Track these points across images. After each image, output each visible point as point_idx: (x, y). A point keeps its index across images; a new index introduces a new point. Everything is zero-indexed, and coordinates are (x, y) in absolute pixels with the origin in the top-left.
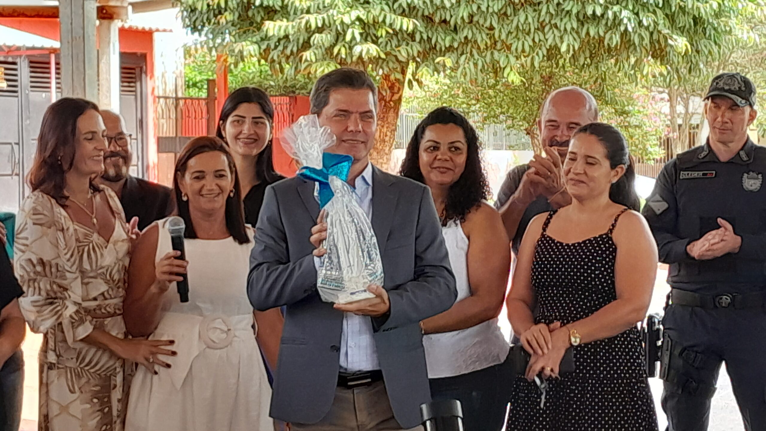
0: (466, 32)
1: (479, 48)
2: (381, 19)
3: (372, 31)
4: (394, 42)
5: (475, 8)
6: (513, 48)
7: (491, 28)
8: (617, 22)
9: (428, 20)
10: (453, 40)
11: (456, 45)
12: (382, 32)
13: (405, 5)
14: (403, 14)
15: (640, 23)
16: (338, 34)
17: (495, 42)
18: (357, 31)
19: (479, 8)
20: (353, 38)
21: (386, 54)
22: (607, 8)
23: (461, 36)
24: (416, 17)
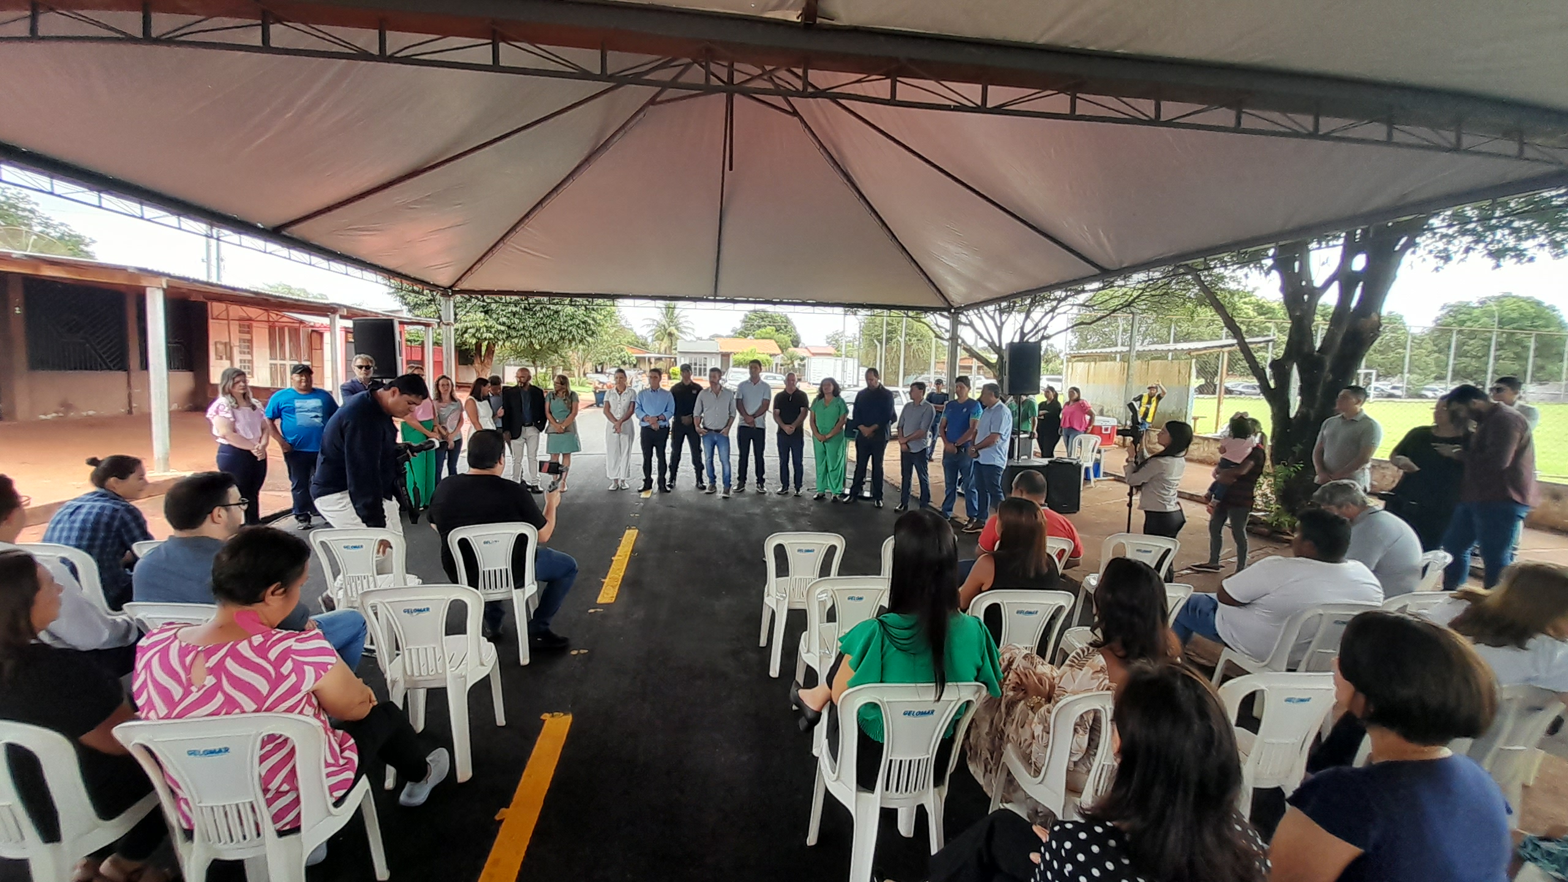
0: (522, 332)
1: (526, 337)
2: (493, 326)
3: (489, 329)
4: (497, 334)
5: (525, 325)
6: (538, 338)
7: (530, 331)
8: (571, 332)
9: (509, 327)
10: (517, 334)
11: (518, 336)
14: (500, 324)
16: (477, 329)
17: (531, 336)
18: (484, 329)
19: (527, 324)
20: (483, 331)
21: (494, 337)
22: (568, 328)
23: (520, 333)
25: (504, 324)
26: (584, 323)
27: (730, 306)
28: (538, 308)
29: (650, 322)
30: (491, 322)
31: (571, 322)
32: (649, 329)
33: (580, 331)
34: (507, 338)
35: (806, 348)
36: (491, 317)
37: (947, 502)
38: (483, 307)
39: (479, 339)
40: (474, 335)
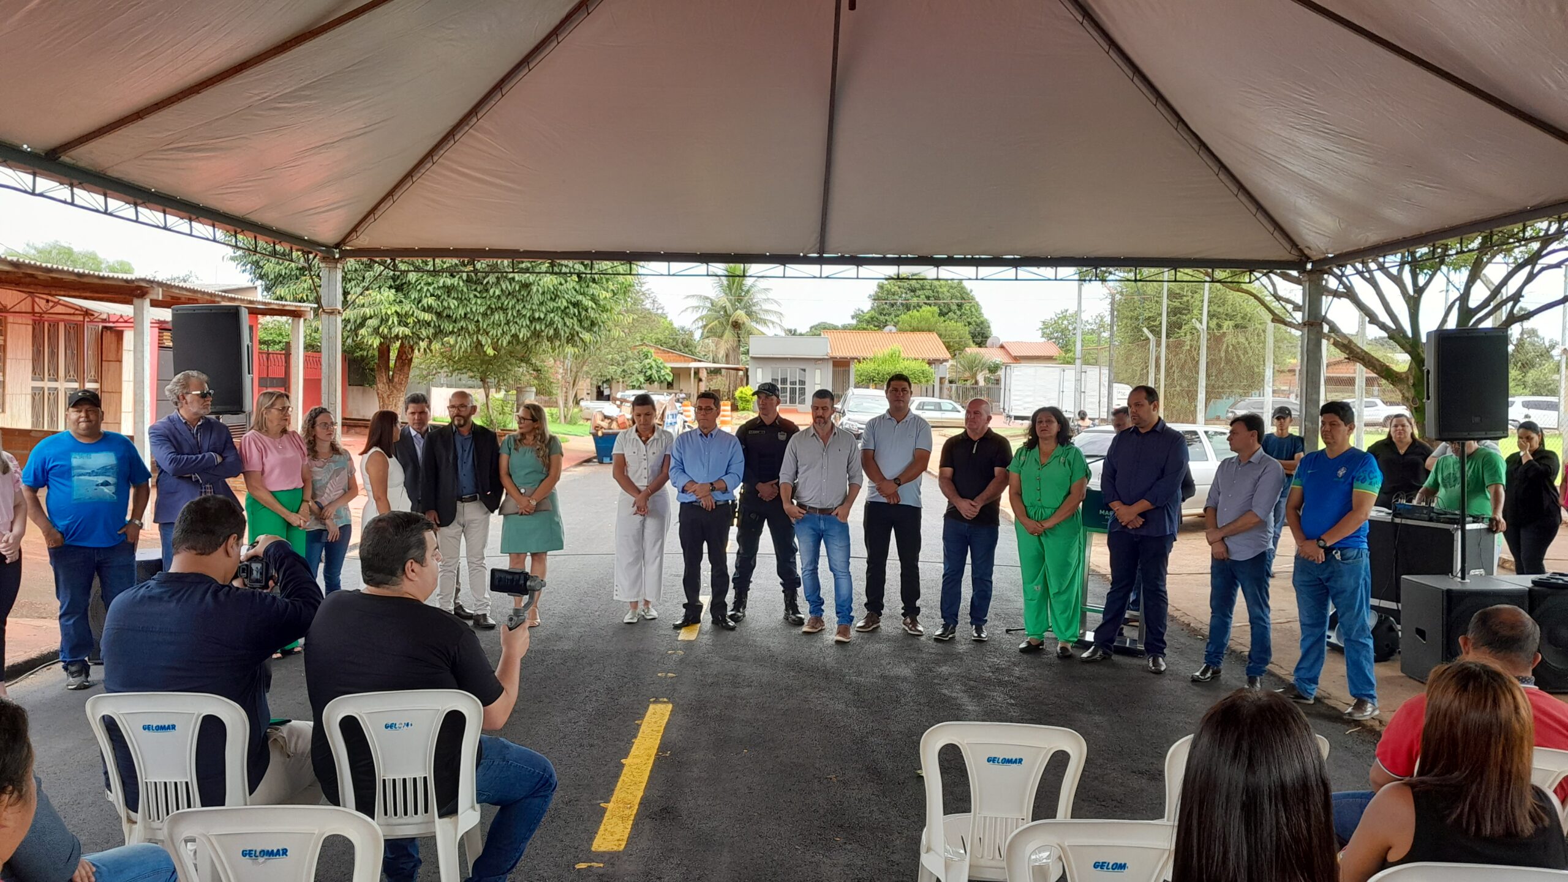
0: (463, 323)
1: (469, 332)
2: (411, 312)
3: (404, 319)
4: (418, 327)
5: (469, 310)
6: (490, 334)
7: (478, 321)
8: (552, 323)
9: (439, 315)
10: (454, 327)
11: (456, 330)
12: (410, 320)
13: (426, 305)
14: (424, 310)
15: (565, 323)
16: (382, 320)
17: (479, 330)
18: (396, 319)
19: (471, 309)
20: (393, 322)
21: (412, 333)
22: (546, 314)
23: (459, 325)
24: (431, 312)
25: (429, 309)
26: (576, 305)
27: (850, 270)
28: (492, 279)
29: (695, 302)
30: (407, 307)
31: (552, 305)
32: (698, 315)
33: (568, 322)
34: (435, 335)
35: (1002, 347)
36: (406, 296)
37: (1305, 664)
38: (394, 278)
39: (384, 337)
40: (376, 331)
